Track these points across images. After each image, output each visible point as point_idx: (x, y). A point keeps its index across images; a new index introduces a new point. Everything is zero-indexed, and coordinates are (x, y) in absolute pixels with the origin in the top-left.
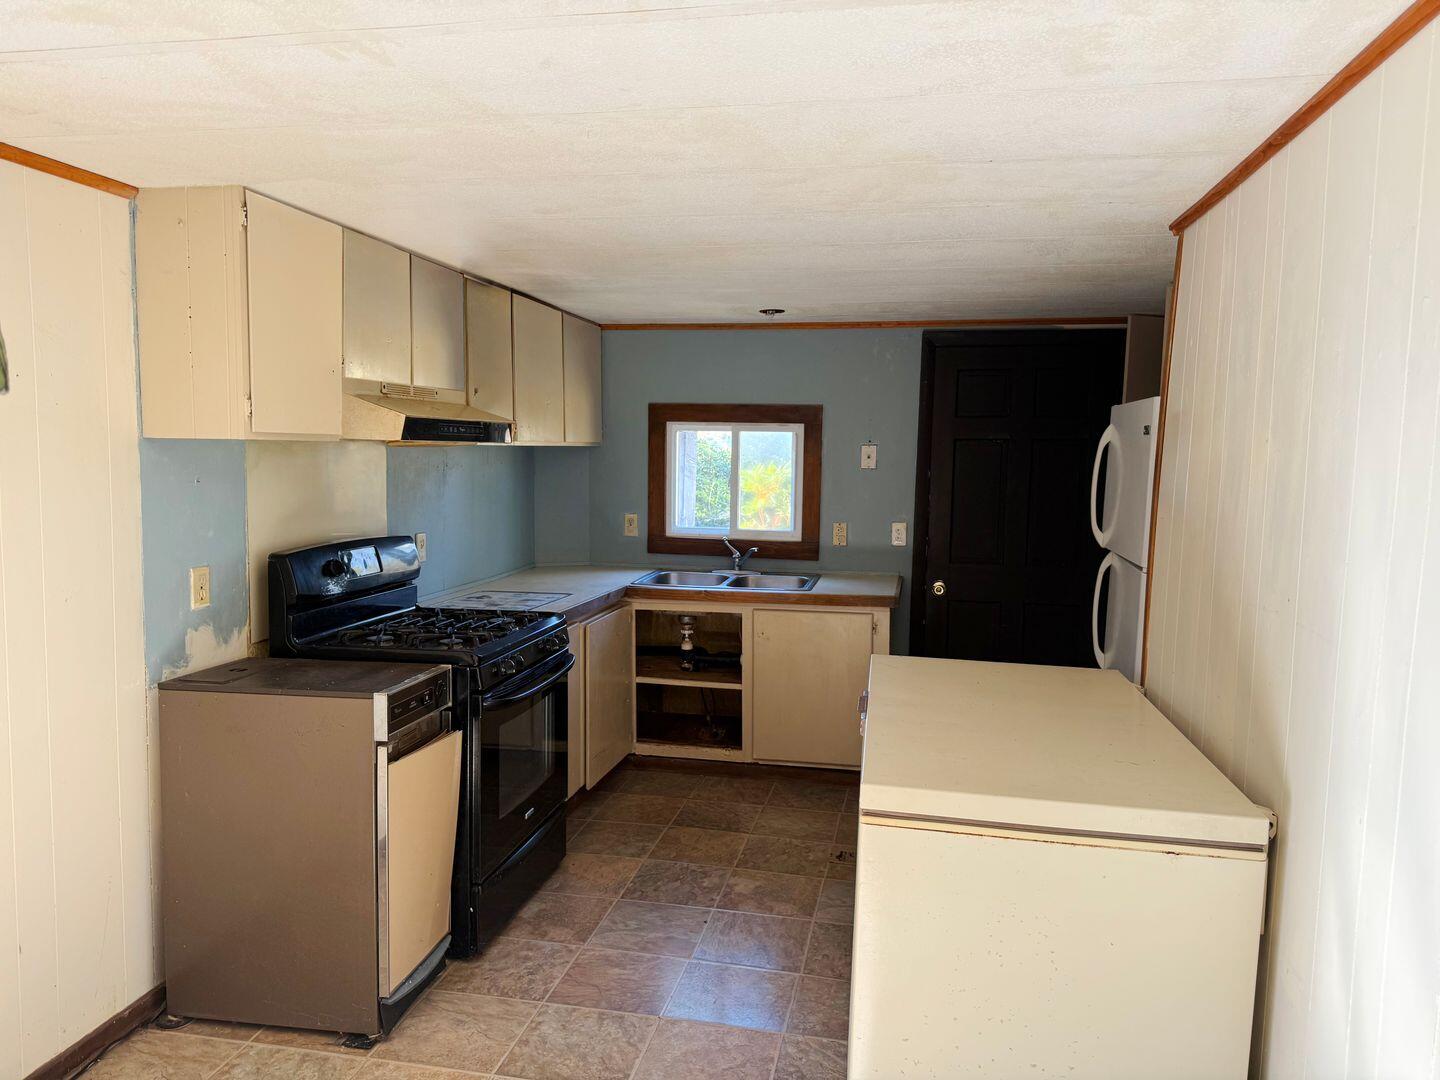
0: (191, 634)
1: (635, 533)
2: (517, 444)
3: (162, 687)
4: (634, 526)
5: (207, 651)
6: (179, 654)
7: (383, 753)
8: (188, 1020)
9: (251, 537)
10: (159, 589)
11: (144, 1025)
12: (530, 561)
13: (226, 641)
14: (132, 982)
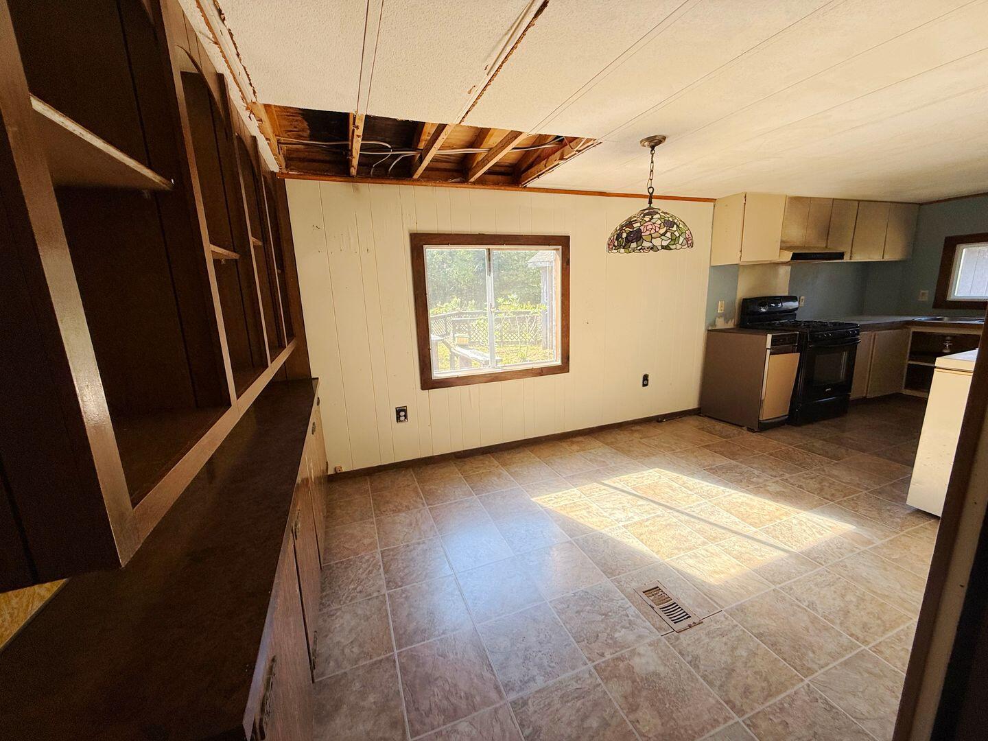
0: (717, 319)
1: (925, 299)
2: (852, 261)
3: (708, 330)
4: (927, 295)
5: (720, 324)
6: (714, 324)
7: (768, 351)
8: (706, 416)
9: (738, 294)
10: (711, 307)
11: (695, 414)
12: (860, 311)
13: (727, 323)
14: (691, 402)
